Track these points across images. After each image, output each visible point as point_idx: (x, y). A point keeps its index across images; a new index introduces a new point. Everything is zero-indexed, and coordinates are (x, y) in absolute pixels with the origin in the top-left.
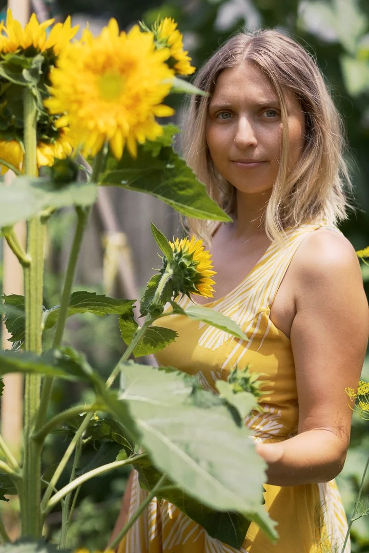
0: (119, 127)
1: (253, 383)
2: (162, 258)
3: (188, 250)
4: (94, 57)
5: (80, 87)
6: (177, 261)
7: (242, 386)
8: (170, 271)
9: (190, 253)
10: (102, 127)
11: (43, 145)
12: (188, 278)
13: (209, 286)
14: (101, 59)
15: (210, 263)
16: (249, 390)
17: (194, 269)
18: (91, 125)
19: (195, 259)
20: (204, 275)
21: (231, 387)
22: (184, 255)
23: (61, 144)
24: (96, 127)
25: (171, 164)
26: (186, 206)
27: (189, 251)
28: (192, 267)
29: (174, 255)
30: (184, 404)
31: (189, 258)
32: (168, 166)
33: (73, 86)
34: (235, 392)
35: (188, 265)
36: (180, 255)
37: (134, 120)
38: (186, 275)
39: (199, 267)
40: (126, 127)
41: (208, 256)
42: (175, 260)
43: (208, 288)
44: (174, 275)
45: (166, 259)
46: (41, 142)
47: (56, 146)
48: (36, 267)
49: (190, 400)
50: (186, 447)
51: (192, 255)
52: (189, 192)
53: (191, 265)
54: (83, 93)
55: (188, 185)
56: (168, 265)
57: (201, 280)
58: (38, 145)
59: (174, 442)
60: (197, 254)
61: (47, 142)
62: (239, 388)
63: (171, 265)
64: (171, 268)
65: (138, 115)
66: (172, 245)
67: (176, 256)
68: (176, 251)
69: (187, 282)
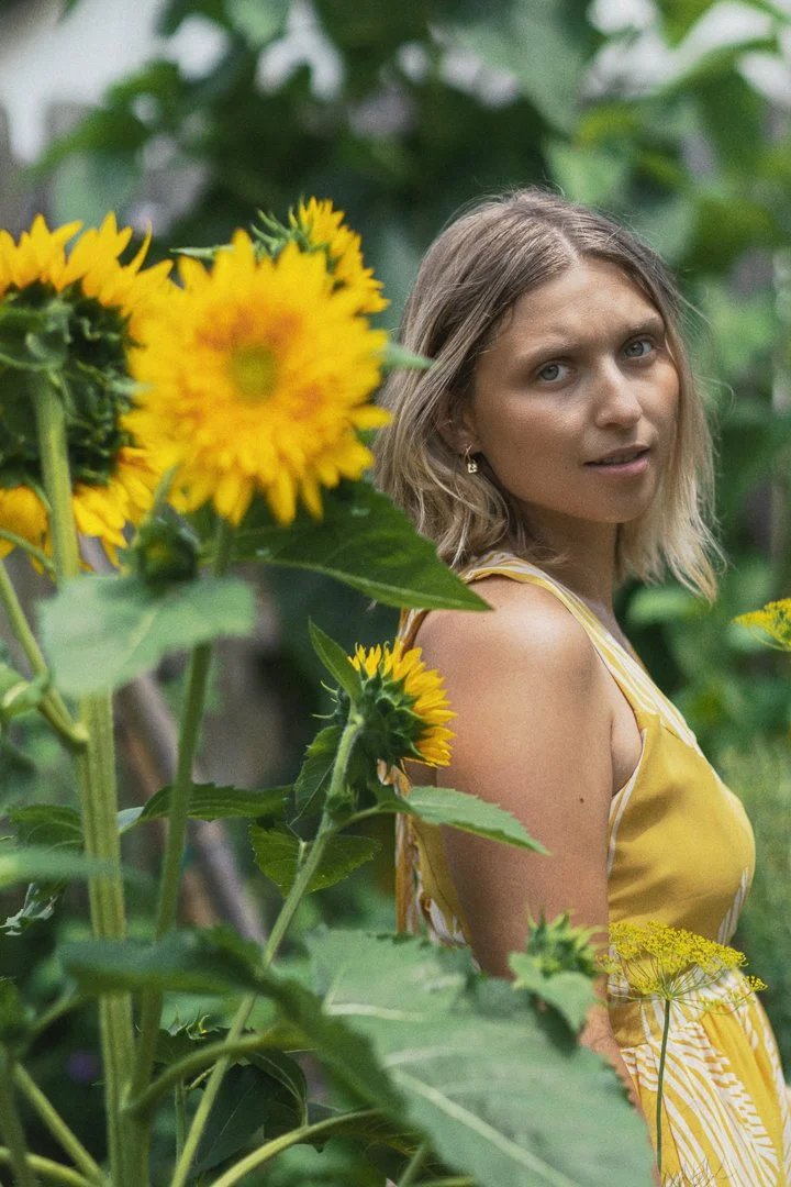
0: (283, 458)
1: (583, 949)
2: (336, 692)
3: (392, 671)
4: (212, 315)
5: (195, 382)
6: (373, 698)
7: (560, 959)
8: (357, 719)
9: (396, 679)
10: (250, 464)
11: (83, 489)
12: (399, 732)
13: (442, 743)
14: (227, 318)
15: (441, 697)
16: (575, 965)
17: (409, 711)
18: (225, 459)
19: (409, 688)
20: (429, 722)
21: (537, 962)
22: (384, 684)
23: (122, 483)
24: (236, 463)
25: (360, 507)
26: (394, 589)
27: (395, 672)
28: (405, 708)
29: (363, 684)
30: (454, 1011)
31: (397, 688)
32: (356, 512)
33: (181, 381)
34: (547, 974)
35: (396, 704)
36: (376, 684)
37: (314, 443)
38: (394, 726)
39: (419, 705)
40: (298, 458)
41: (437, 681)
42: (367, 696)
43: (440, 748)
44: (368, 725)
45: (344, 695)
46: (79, 482)
47: (112, 489)
48: (98, 750)
49: (464, 1004)
50: (479, 1107)
51: (403, 681)
52: (401, 559)
53: (400, 705)
54: (200, 394)
55: (394, 546)
56: (353, 708)
57: (426, 732)
58: (76, 492)
59: (452, 1098)
60: (412, 678)
61: (92, 483)
62: (553, 964)
63: (358, 706)
64: (358, 712)
65: (321, 431)
66: (355, 663)
67: (367, 686)
68: (365, 676)
69: (397, 740)
